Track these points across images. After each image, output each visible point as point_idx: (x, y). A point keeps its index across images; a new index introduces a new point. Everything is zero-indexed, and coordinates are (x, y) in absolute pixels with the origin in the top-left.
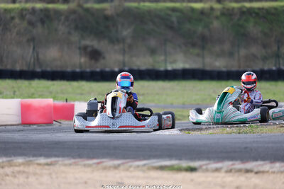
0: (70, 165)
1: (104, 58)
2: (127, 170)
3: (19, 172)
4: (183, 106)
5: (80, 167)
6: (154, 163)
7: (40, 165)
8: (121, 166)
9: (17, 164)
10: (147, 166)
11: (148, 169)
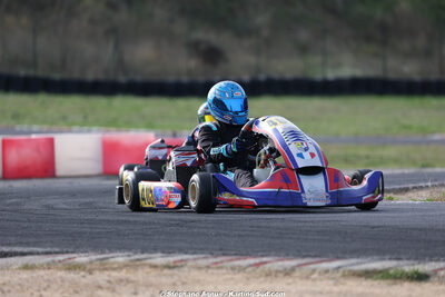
0: (208, 267)
1: (226, 60)
2: (308, 278)
4: (357, 140)
5: (224, 271)
6: (353, 265)
7: (155, 267)
8: (297, 270)
9: (116, 266)
10: (341, 270)
11: (344, 276)
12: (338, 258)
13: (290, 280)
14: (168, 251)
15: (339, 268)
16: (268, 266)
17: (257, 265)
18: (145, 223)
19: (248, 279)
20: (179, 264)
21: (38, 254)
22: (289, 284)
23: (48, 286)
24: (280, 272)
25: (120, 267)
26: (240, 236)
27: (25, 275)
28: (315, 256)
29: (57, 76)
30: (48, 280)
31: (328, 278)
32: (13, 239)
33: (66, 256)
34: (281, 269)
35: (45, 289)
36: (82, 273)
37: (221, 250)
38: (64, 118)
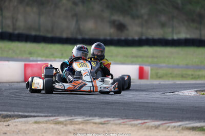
0: (120, 124)
1: (127, 30)
2: (166, 130)
3: (79, 129)
4: (187, 67)
5: (127, 126)
6: (187, 124)
7: (95, 123)
8: (161, 126)
9: (77, 123)
10: (181, 126)
11: (182, 129)
12: (180, 121)
13: (158, 131)
14: (101, 116)
15: (180, 126)
16: (147, 124)
17: (143, 124)
18: (91, 103)
19: (138, 130)
20: (106, 122)
21: (41, 116)
22: (157, 132)
23: (46, 131)
24: (153, 127)
25: (79, 123)
26: (134, 110)
27: (35, 126)
28: (169, 120)
29: (49, 35)
30: (46, 129)
31: (176, 130)
32: (30, 109)
33: (54, 118)
34: (154, 125)
35: (45, 133)
36: (62, 126)
37: (126, 116)
38: (53, 55)
